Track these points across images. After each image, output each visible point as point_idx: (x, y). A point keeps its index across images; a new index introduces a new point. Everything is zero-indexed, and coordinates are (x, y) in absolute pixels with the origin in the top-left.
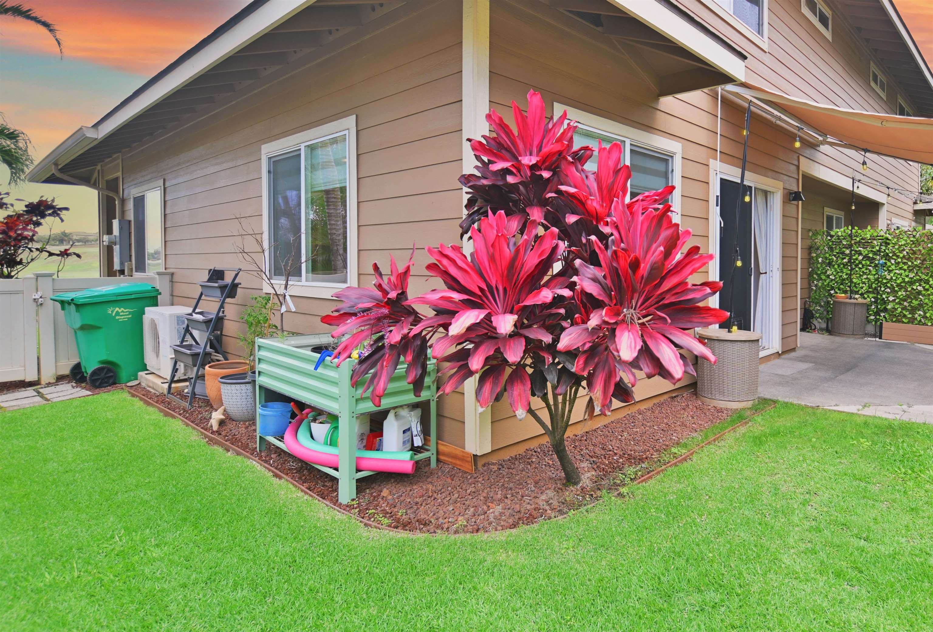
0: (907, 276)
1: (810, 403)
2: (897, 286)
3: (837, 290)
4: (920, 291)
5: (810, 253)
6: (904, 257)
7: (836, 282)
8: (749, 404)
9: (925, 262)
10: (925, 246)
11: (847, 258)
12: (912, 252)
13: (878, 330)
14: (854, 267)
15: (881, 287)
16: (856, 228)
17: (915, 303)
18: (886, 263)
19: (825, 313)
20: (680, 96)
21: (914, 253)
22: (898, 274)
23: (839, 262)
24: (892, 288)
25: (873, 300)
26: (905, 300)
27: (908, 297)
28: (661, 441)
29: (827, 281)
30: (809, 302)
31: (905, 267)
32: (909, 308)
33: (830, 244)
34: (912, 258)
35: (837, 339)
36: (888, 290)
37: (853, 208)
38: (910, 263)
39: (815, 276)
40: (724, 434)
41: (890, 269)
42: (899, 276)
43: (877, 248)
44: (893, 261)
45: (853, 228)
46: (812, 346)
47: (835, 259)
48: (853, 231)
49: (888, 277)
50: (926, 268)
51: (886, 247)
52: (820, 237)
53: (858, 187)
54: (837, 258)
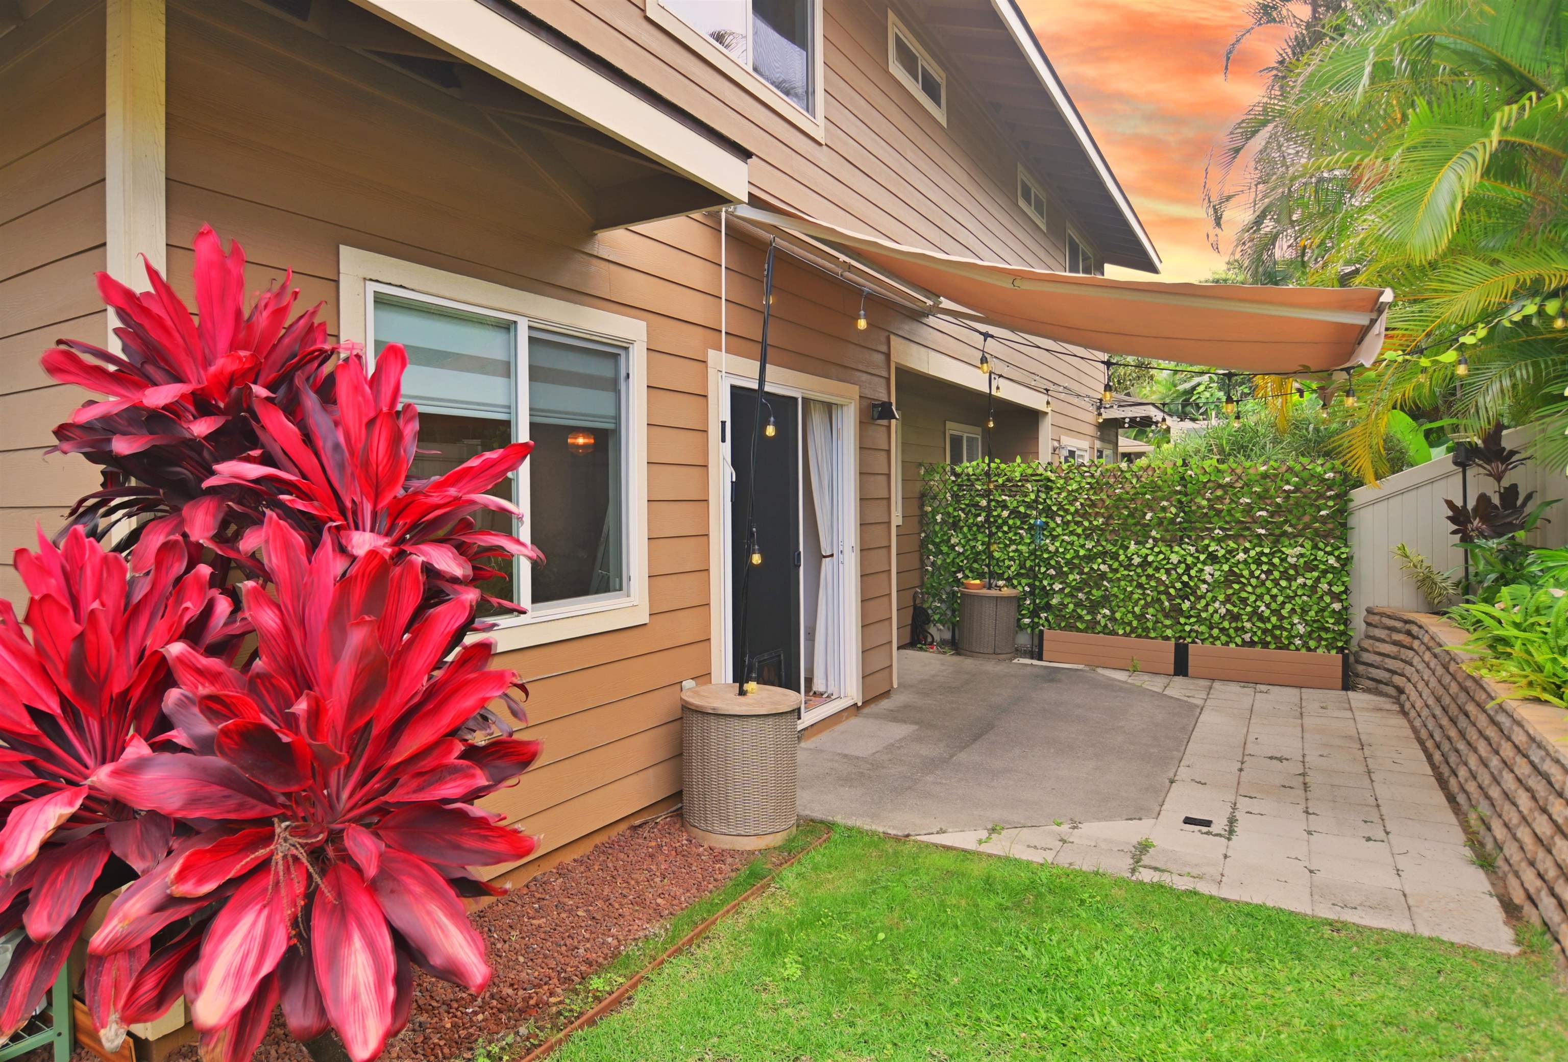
0: (1083, 546)
1: (894, 828)
2: (1067, 564)
3: (967, 572)
4: (1105, 573)
5: (922, 506)
6: (1077, 511)
7: (967, 558)
8: (777, 840)
9: (1111, 521)
10: (1110, 491)
11: (984, 514)
12: (1088, 502)
13: (1036, 642)
14: (994, 530)
15: (1040, 566)
16: (997, 461)
17: (1097, 593)
18: (1047, 523)
19: (949, 613)
20: (641, 227)
21: (1093, 505)
22: (1068, 543)
23: (971, 521)
24: (1058, 568)
25: (1027, 589)
26: (1080, 590)
27: (1085, 583)
28: (581, 951)
29: (952, 556)
30: (922, 593)
31: (1079, 531)
32: (1087, 603)
33: (955, 489)
34: (1090, 514)
35: (968, 663)
36: (1052, 572)
37: (991, 425)
38: (1086, 524)
39: (931, 547)
40: (714, 923)
41: (1055, 533)
42: (1069, 547)
43: (1033, 496)
44: (1059, 520)
45: (991, 460)
46: (921, 681)
47: (963, 516)
48: (993, 465)
49: (1052, 548)
50: (1113, 531)
51: (1047, 493)
52: (937, 477)
53: (998, 388)
54: (967, 514)
